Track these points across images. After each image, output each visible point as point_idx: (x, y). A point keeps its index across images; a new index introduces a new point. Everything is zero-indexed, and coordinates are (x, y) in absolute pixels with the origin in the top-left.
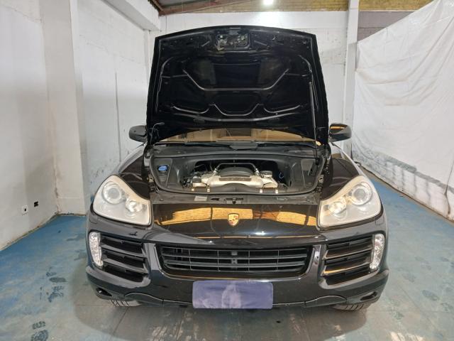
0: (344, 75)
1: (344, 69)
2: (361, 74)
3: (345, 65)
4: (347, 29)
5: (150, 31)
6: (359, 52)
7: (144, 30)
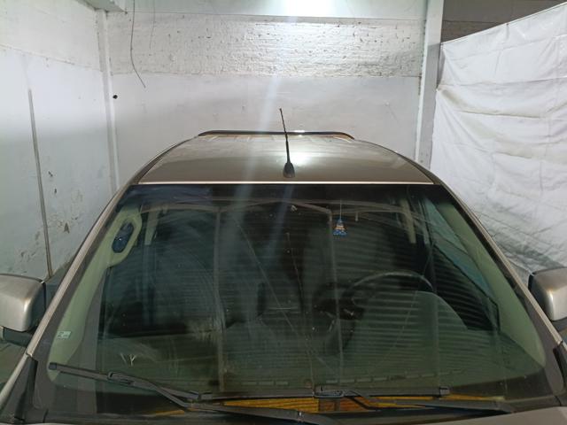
0: (419, 94)
1: (420, 83)
2: (447, 94)
3: (420, 78)
4: (425, 21)
5: (107, 12)
6: (444, 59)
7: (96, 9)
